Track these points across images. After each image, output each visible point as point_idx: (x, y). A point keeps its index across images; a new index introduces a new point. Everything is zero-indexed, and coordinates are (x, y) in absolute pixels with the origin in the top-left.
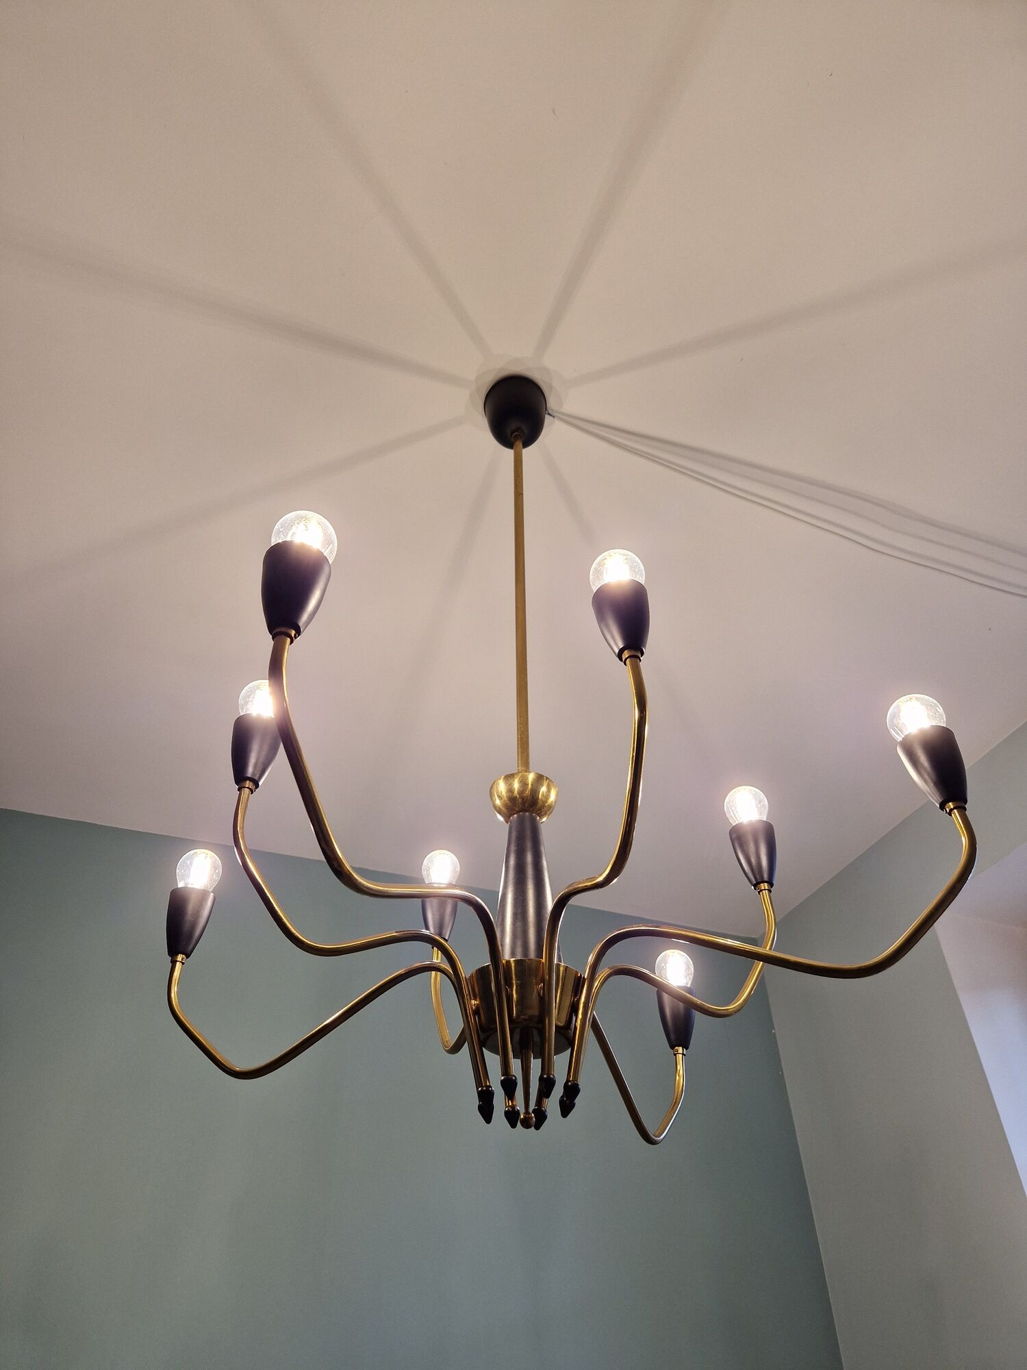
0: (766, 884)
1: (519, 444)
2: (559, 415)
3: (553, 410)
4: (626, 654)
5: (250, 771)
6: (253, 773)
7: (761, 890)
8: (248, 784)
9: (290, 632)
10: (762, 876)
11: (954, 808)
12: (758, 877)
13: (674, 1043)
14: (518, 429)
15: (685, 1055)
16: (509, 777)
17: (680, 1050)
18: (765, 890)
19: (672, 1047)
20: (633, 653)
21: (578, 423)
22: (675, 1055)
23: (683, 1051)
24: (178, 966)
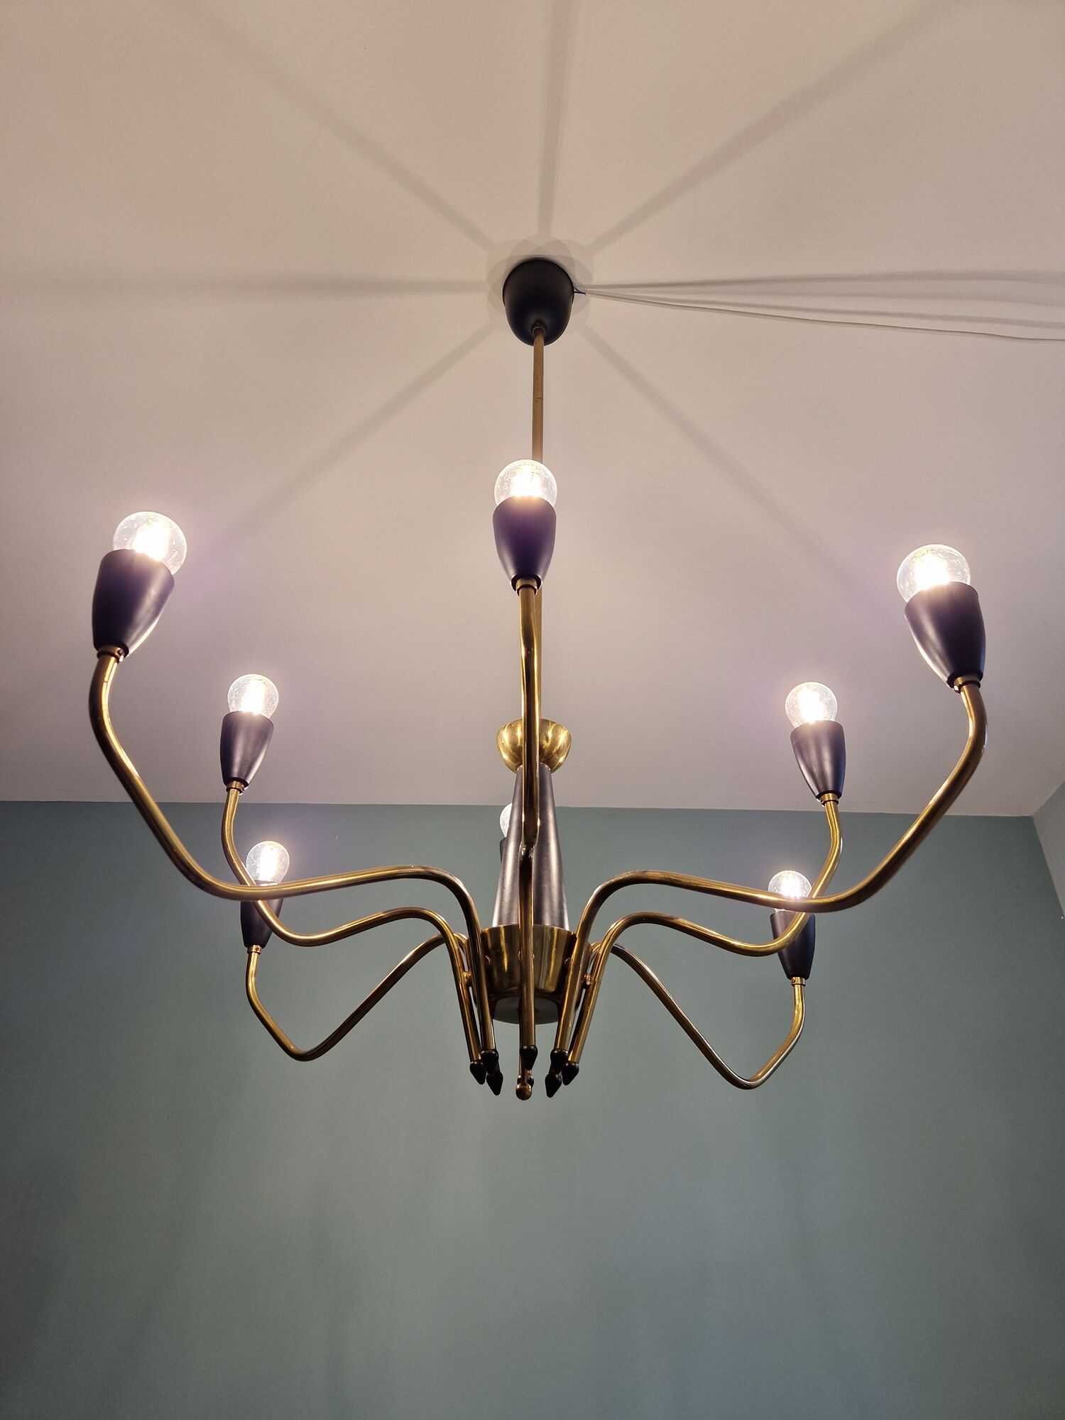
0: (830, 794)
1: (540, 339)
2: (588, 289)
3: (582, 286)
4: (519, 584)
5: (236, 771)
6: (240, 773)
7: (825, 802)
8: (235, 784)
9: (112, 651)
10: (825, 786)
11: (964, 684)
12: (821, 786)
13: (791, 973)
14: (539, 322)
15: (804, 986)
16: (512, 728)
17: (798, 980)
18: (829, 801)
19: (790, 977)
20: (525, 583)
21: (614, 292)
22: (793, 985)
23: (801, 981)
24: (254, 957)
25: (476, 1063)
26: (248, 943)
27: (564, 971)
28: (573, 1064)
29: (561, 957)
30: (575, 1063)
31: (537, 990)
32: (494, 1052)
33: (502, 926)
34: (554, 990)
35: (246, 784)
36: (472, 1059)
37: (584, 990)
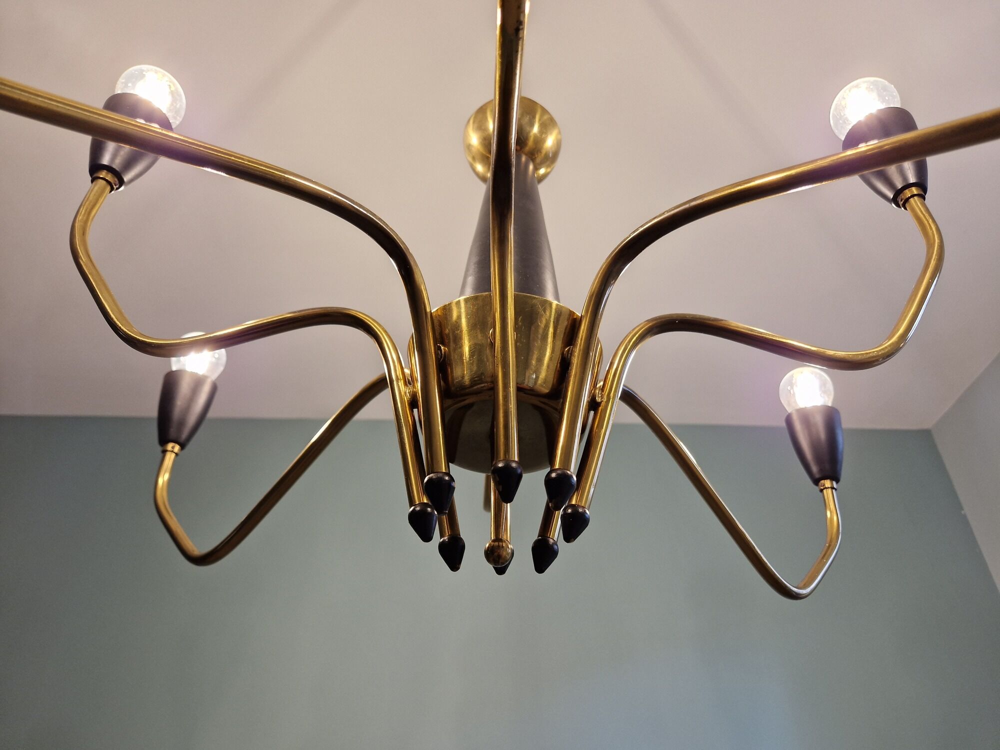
13: (817, 476)
15: (835, 489)
17: (827, 483)
18: (913, 196)
19: (816, 482)
22: (821, 490)
23: (832, 484)
24: (170, 458)
25: (418, 509)
26: (164, 440)
27: (564, 365)
28: (580, 510)
29: (559, 343)
30: (584, 507)
31: (519, 389)
32: (447, 478)
33: (462, 298)
34: (548, 391)
35: (121, 182)
36: (411, 502)
37: (592, 413)
